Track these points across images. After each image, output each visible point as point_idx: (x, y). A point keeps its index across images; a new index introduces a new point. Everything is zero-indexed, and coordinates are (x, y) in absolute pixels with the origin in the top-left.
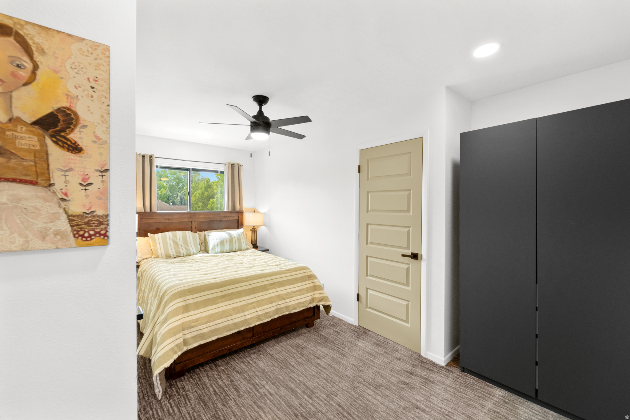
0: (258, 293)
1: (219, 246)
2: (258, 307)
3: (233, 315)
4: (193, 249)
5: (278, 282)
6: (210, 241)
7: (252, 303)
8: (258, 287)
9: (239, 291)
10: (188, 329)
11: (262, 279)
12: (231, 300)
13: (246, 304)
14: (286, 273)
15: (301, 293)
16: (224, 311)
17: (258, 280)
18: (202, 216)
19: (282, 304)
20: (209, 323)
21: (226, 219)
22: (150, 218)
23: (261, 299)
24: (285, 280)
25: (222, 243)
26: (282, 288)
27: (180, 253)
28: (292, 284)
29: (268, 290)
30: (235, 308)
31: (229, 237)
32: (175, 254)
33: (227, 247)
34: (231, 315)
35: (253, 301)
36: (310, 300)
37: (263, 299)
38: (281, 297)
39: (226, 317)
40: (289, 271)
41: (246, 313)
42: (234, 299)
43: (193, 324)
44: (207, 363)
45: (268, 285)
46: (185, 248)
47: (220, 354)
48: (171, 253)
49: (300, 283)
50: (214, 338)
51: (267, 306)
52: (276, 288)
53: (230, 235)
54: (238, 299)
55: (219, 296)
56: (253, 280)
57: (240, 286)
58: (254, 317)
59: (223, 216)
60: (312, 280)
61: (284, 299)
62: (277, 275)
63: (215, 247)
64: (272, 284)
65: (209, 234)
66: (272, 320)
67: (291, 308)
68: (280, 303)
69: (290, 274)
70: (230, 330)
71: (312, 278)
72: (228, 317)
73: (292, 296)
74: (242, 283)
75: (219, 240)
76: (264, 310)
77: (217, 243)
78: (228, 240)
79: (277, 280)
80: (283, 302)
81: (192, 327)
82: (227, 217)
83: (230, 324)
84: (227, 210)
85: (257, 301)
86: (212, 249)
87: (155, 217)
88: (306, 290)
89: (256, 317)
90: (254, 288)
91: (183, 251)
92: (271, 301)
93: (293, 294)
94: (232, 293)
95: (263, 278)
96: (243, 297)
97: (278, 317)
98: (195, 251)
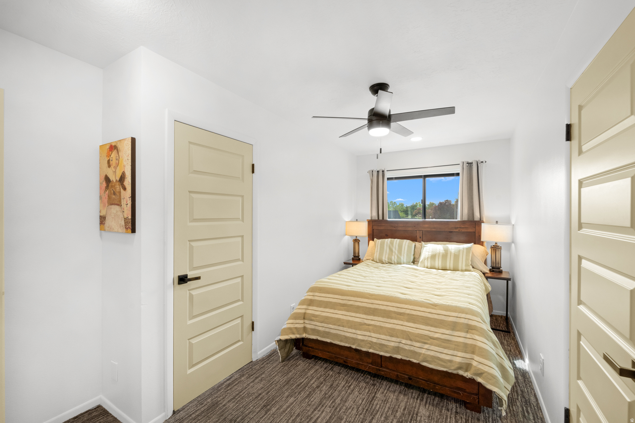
0: (379, 316)
1: (429, 260)
2: (374, 333)
3: (345, 327)
4: (404, 258)
5: (408, 314)
6: (423, 253)
7: (369, 325)
8: (381, 310)
9: (358, 306)
10: (308, 320)
11: (389, 302)
12: (348, 311)
13: (360, 323)
14: (427, 307)
15: (443, 344)
16: (339, 320)
17: (383, 302)
18: (427, 226)
19: (406, 345)
20: (324, 323)
21: (457, 230)
22: (380, 225)
23: (380, 325)
24: (421, 316)
25: (433, 257)
26: (413, 324)
27: (391, 260)
28: (432, 326)
29: (392, 318)
30: (349, 321)
31: (444, 251)
32: (387, 260)
33: (438, 263)
34: (343, 326)
35: (371, 323)
36: (460, 363)
37: (382, 327)
38: (408, 336)
39: (339, 326)
40: (435, 306)
41: (359, 332)
42: (351, 312)
43: (313, 318)
44: (325, 360)
45: (395, 312)
46: (398, 256)
47: (336, 360)
48: (384, 258)
49: (448, 330)
50: (328, 340)
51: (384, 336)
52: (404, 321)
53: (446, 251)
54: (355, 313)
55: (340, 303)
56: (377, 300)
57: (361, 301)
58: (367, 341)
59: (452, 226)
60: (473, 334)
61: (411, 340)
62: (410, 305)
63: (425, 260)
64: (401, 314)
65: (425, 246)
66: (391, 357)
67: (421, 358)
68: (403, 342)
69: (433, 311)
70: (341, 341)
71: (474, 331)
72: (340, 326)
73: (426, 341)
74: (364, 298)
75: (430, 253)
76: (380, 340)
77: (427, 256)
78: (441, 254)
79: (408, 312)
80: (409, 342)
81: (312, 320)
82: (458, 228)
83: (341, 335)
84: (460, 219)
85: (375, 326)
86: (422, 262)
87: (383, 225)
88: (455, 345)
89: (370, 342)
90: (376, 310)
91: (394, 259)
92: (392, 333)
93: (429, 340)
94: (351, 305)
95: (391, 302)
96: (360, 313)
97: (401, 359)
98: (405, 261)
